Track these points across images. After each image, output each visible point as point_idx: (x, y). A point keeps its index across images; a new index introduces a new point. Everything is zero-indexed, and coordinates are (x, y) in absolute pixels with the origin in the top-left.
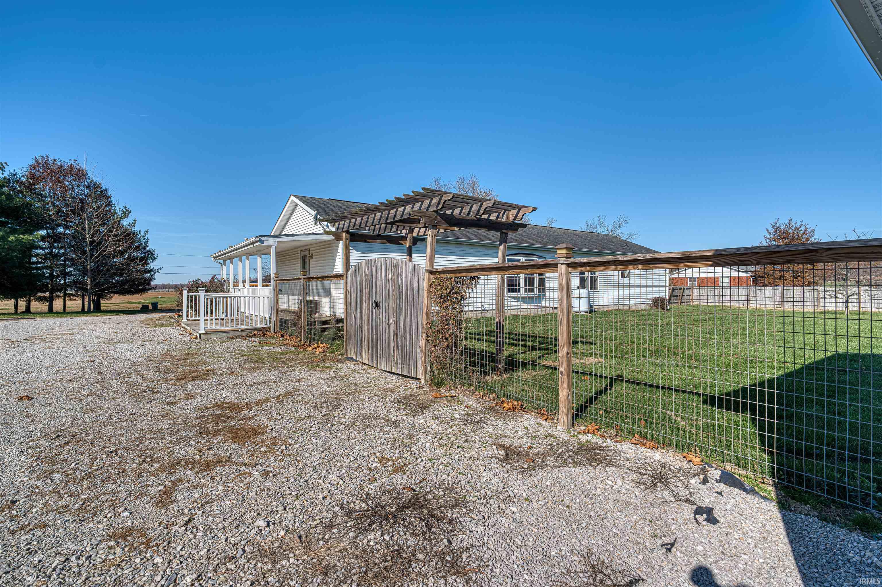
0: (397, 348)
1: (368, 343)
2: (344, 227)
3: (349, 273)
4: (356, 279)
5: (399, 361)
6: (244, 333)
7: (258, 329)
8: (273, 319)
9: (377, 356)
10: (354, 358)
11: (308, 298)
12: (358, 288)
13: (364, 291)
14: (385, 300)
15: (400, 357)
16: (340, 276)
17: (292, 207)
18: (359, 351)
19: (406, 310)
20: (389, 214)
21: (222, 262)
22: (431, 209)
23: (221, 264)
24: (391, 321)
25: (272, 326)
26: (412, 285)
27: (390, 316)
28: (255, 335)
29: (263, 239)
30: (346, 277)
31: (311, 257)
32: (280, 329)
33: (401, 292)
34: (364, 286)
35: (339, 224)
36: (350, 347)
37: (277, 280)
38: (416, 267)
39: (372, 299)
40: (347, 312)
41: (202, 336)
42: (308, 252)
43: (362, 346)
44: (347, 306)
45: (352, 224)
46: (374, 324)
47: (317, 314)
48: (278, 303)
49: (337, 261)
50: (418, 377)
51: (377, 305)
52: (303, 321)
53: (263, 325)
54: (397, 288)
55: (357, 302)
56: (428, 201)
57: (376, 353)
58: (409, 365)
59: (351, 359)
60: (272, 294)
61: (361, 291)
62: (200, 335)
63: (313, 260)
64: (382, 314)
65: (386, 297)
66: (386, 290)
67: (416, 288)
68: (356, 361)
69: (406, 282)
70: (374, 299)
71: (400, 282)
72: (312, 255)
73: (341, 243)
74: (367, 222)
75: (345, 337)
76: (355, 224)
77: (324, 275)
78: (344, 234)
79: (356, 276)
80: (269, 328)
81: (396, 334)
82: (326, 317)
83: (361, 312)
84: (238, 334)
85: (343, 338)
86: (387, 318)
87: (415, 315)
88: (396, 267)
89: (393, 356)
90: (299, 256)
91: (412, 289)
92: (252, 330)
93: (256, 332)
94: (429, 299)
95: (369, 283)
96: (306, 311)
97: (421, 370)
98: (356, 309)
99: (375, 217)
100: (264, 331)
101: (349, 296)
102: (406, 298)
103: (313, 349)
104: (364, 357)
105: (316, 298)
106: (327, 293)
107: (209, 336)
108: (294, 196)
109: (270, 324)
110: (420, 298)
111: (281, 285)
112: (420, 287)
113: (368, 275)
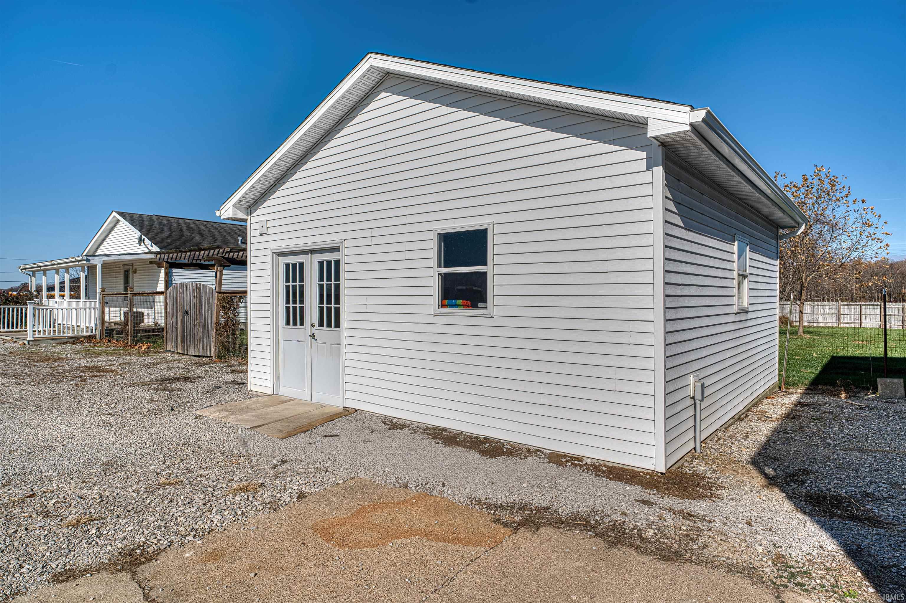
0: (200, 339)
1: (181, 338)
2: (164, 258)
3: (168, 291)
4: (173, 295)
5: (201, 348)
6: (71, 340)
7: (85, 337)
8: (99, 328)
9: (187, 347)
10: (172, 350)
11: (135, 310)
12: (175, 301)
13: (178, 304)
14: (193, 310)
15: (201, 345)
16: (161, 293)
17: (114, 221)
18: (175, 345)
19: (205, 315)
20: (195, 254)
21: (31, 273)
22: (220, 255)
23: (30, 275)
24: (196, 323)
25: (98, 333)
26: (209, 300)
27: (196, 320)
28: (81, 341)
29: (89, 258)
30: (166, 294)
31: (135, 272)
32: (106, 336)
33: (202, 305)
34: (178, 301)
35: (160, 256)
36: (169, 343)
37: (103, 294)
38: (211, 289)
39: (184, 309)
40: (166, 319)
41: (30, 342)
42: (131, 267)
43: (177, 341)
44: (166, 314)
45: (170, 257)
46: (185, 325)
47: (141, 324)
48: (104, 314)
49: (159, 282)
50: (211, 356)
51: (187, 313)
52: (129, 327)
53: (89, 333)
54: (200, 302)
55: (174, 311)
56: (218, 250)
57: (187, 344)
58: (206, 349)
59: (170, 351)
60: (98, 306)
61: (176, 304)
62: (29, 341)
63: (137, 274)
64: (190, 318)
65: (193, 308)
66: (193, 303)
67: (211, 302)
68: (173, 352)
69: (205, 298)
70: (185, 309)
71: (201, 298)
72: (136, 269)
73: (163, 270)
74: (181, 257)
75: (165, 336)
76: (172, 257)
77: (149, 292)
78: (165, 263)
79: (173, 293)
80: (95, 336)
81: (199, 331)
82: (150, 326)
83: (177, 318)
84: (65, 341)
85: (164, 337)
86: (193, 321)
87: (210, 318)
88: (199, 288)
89: (197, 345)
90: (122, 269)
91: (209, 303)
92: (78, 338)
93: (82, 339)
94: (218, 309)
95: (182, 298)
96: (132, 319)
97: (213, 350)
98: (173, 317)
99: (186, 255)
100: (90, 338)
101: (168, 307)
102: (205, 308)
103: (140, 347)
104: (179, 348)
105: (139, 310)
106: (152, 306)
107: (38, 343)
108: (116, 212)
109: (95, 332)
110: (213, 308)
111: (107, 299)
112: (213, 301)
113: (181, 293)
